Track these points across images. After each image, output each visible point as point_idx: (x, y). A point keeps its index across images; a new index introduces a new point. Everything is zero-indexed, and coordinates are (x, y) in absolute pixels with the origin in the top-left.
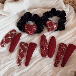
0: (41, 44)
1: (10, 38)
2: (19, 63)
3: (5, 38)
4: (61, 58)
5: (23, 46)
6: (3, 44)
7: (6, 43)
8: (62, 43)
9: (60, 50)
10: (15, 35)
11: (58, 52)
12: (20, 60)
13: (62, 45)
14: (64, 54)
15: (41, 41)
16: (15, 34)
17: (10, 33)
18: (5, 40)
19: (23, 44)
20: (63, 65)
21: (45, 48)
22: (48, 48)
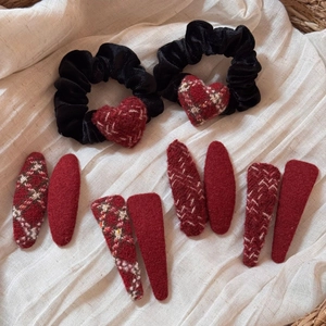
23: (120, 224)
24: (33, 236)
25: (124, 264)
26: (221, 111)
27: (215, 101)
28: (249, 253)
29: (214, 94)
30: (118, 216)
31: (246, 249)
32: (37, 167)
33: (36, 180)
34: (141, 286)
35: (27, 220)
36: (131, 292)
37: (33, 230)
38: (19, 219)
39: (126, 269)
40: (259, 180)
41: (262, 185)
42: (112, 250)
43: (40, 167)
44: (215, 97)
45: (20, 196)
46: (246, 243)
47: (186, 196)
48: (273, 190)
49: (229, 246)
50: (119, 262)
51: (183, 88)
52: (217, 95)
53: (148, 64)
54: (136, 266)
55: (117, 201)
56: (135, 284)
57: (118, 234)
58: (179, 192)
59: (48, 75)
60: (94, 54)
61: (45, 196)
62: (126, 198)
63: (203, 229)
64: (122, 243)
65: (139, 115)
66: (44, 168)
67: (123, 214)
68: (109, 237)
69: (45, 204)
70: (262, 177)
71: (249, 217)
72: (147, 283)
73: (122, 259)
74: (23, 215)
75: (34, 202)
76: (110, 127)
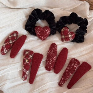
1: (11, 42)
2: (24, 77)
3: (5, 43)
4: (69, 77)
5: (27, 54)
6: (4, 51)
7: (7, 49)
8: (74, 59)
9: (69, 67)
10: (16, 38)
11: (67, 69)
12: (25, 72)
13: (74, 61)
14: (74, 73)
15: (49, 50)
16: (17, 36)
17: (10, 37)
18: (6, 46)
19: (27, 53)
20: (69, 87)
21: (52, 60)
22: (56, 61)
23: (29, 59)
24: (6, 53)
26: (71, 40)
27: (70, 37)
28: (61, 82)
29: (70, 35)
30: (29, 56)
33: (13, 38)
34: (26, 78)
36: (23, 78)
37: (6, 51)
38: (4, 46)
40: (73, 63)
41: (73, 65)
42: (23, 65)
43: (16, 35)
45: (7, 40)
46: (61, 79)
47: (50, 59)
48: (75, 68)
50: (24, 69)
51: (63, 30)
53: (57, 19)
54: (28, 72)
55: (31, 52)
57: (27, 61)
58: (49, 57)
61: (13, 43)
62: (34, 53)
63: (51, 70)
64: (27, 64)
65: (47, 32)
67: (31, 56)
68: (24, 61)
69: (12, 46)
71: (65, 72)
72: (28, 78)
75: (10, 44)
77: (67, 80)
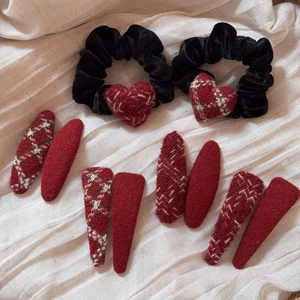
0: (158, 169)
1: (37, 151)
2: (94, 256)
3: (18, 157)
4: (235, 233)
5: (93, 182)
6: (19, 182)
7: (27, 176)
8: (242, 173)
9: (231, 202)
10: (52, 135)
11: (224, 210)
12: (97, 241)
13: (245, 179)
14: (248, 219)
15: (160, 156)
17: (30, 133)
19: (93, 177)
20: (240, 262)
21: (173, 188)
22: (186, 189)
23: (100, 196)
24: (26, 185)
25: (94, 233)
26: (224, 114)
27: (219, 105)
28: (211, 252)
29: (221, 98)
30: (101, 188)
31: (210, 248)
32: (46, 125)
33: (41, 137)
34: (103, 256)
35: (24, 171)
36: (93, 259)
37: (27, 180)
38: (17, 168)
39: (95, 238)
40: (241, 188)
41: (242, 194)
42: (87, 218)
43: (48, 125)
44: (221, 101)
45: (24, 147)
46: (211, 242)
47: (167, 186)
48: (251, 202)
49: (196, 240)
50: (90, 230)
51: (194, 85)
52: (223, 100)
53: (171, 52)
54: (104, 238)
55: (106, 173)
56: (98, 253)
57: (96, 204)
58: (163, 180)
59: (76, 43)
60: (122, 33)
61: (45, 153)
62: (115, 172)
63: (175, 219)
64: (98, 214)
65: (146, 100)
66: (52, 127)
67: (106, 188)
68: (88, 205)
69: (43, 160)
70: (244, 187)
71: (221, 220)
72: (110, 255)
73: (93, 228)
74: (21, 165)
75: (34, 156)
76: (117, 105)
77: (229, 243)
